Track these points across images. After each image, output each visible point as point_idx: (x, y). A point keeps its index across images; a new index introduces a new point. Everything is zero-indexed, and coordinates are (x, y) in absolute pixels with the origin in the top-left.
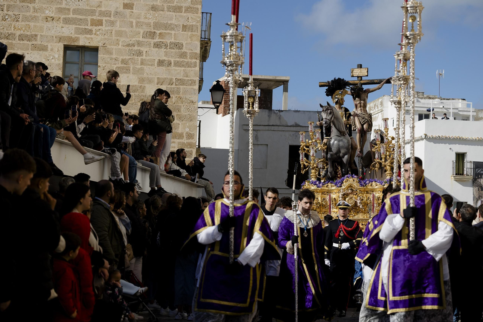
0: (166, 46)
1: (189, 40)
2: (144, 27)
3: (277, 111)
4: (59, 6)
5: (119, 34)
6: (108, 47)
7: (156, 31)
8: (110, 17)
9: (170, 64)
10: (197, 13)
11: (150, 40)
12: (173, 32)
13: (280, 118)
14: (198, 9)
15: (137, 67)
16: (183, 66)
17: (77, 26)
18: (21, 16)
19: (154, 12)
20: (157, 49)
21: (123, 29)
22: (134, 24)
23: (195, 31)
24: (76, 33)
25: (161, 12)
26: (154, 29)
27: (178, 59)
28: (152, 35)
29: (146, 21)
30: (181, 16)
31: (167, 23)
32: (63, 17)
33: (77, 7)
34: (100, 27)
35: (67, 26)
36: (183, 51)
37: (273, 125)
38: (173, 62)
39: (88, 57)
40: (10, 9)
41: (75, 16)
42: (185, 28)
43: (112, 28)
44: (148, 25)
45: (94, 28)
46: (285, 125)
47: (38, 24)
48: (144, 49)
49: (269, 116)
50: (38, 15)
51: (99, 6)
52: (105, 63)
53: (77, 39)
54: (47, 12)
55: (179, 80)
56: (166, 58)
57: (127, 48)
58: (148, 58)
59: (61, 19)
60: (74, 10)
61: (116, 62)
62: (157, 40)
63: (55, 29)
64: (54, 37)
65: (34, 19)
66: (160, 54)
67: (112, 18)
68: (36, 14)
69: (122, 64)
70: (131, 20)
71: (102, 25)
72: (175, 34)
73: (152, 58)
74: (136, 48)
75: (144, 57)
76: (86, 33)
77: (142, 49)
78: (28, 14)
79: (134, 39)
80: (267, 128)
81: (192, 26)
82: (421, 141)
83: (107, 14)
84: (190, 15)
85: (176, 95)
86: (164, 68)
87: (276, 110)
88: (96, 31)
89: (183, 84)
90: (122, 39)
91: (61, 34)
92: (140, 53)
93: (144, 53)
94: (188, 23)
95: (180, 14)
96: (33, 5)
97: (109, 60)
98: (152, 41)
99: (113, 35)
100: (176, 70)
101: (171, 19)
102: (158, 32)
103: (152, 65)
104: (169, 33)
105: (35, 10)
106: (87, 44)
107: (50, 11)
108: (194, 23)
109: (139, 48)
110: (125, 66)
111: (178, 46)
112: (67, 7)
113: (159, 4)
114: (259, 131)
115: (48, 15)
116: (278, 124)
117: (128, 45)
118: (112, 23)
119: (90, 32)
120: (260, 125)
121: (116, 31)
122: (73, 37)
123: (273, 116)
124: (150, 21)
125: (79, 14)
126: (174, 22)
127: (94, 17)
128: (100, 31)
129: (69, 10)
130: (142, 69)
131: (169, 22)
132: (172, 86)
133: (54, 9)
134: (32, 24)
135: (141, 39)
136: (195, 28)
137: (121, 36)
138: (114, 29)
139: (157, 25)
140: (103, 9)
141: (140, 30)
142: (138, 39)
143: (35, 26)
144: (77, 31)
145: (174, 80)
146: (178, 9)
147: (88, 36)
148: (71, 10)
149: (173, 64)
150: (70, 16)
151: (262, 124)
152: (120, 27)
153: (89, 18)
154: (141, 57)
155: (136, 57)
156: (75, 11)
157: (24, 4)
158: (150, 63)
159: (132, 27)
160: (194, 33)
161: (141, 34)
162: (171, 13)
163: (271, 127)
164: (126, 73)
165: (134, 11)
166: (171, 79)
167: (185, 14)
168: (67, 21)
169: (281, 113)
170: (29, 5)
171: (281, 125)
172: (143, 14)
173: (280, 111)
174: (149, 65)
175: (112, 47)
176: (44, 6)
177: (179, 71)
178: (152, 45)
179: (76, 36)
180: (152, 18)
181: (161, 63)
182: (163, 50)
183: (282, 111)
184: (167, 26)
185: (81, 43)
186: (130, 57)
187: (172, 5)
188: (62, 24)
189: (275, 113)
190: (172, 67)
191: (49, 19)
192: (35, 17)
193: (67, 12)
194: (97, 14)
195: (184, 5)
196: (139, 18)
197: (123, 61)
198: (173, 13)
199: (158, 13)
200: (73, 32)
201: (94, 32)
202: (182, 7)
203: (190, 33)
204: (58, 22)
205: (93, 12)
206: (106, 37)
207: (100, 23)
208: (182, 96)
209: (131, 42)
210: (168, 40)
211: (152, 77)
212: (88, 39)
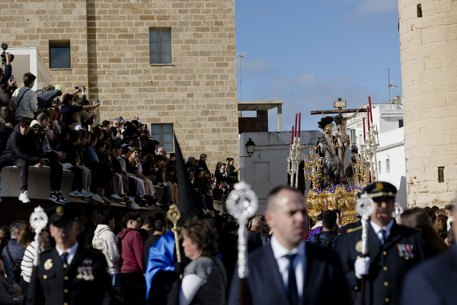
0: (216, 119)
1: (231, 114)
2: (201, 108)
3: (276, 133)
4: (146, 99)
5: (186, 114)
6: (180, 122)
7: (209, 110)
8: (179, 103)
9: (219, 131)
10: (235, 97)
11: (206, 116)
12: (220, 110)
13: (278, 139)
14: (235, 94)
15: (199, 134)
16: (228, 131)
17: (159, 111)
18: (123, 107)
19: (207, 98)
20: (211, 122)
21: (188, 111)
22: (195, 107)
23: (234, 109)
24: (158, 115)
25: (212, 98)
26: (208, 109)
27: (225, 128)
28: (207, 113)
29: (203, 104)
30: (224, 99)
31: (216, 105)
32: (149, 105)
33: (158, 99)
34: (173, 110)
35: (152, 111)
36: (227, 122)
37: (272, 145)
38: (221, 129)
39: (166, 129)
40: (116, 103)
41: (157, 105)
42: (227, 107)
43: (181, 110)
44: (204, 106)
45: (170, 111)
46: (283, 144)
47: (134, 112)
48: (202, 123)
49: (268, 137)
50: (134, 105)
51: (172, 97)
52: (178, 133)
53: (160, 119)
54: (139, 103)
55: (226, 141)
56: (217, 128)
57: (192, 123)
58: (205, 128)
59: (148, 107)
60: (156, 100)
61: (185, 132)
62: (210, 116)
63: (145, 114)
64: (145, 119)
65: (131, 108)
66: (213, 125)
67: (181, 104)
68: (132, 105)
69: (189, 133)
70: (193, 104)
71: (174, 109)
72: (221, 111)
73: (208, 128)
74: (197, 122)
75: (203, 128)
76: (165, 115)
77: (201, 122)
78: (127, 105)
79: (195, 117)
80: (267, 147)
81: (232, 105)
82: (401, 147)
83: (177, 101)
84: (230, 98)
85: (225, 151)
86: (216, 134)
87: (274, 132)
88: (171, 113)
89: (229, 143)
90: (188, 117)
91: (149, 117)
92: (200, 125)
93: (203, 125)
94: (229, 104)
95: (224, 98)
96: (130, 99)
97: (180, 131)
98: (207, 117)
99: (182, 115)
100: (224, 135)
101: (218, 102)
102: (210, 111)
103: (208, 133)
104: (217, 111)
105: (132, 103)
106: (166, 122)
107: (141, 102)
108: (233, 103)
109: (199, 122)
110: (191, 134)
111: (224, 119)
112: (152, 99)
113: (210, 93)
114: (261, 151)
115: (140, 105)
116: (277, 144)
117: (192, 121)
118: (181, 107)
119: (167, 114)
120: (261, 146)
121: (183, 112)
122: (157, 118)
123: (272, 137)
124: (205, 104)
125: (159, 103)
126: (220, 103)
127: (169, 104)
128: (174, 113)
129: (153, 101)
130: (202, 136)
131: (217, 104)
132: (222, 145)
133: (143, 101)
134: (130, 112)
135: (200, 116)
136: (234, 106)
137: (187, 115)
138: (182, 111)
139: (210, 106)
140: (174, 98)
141: (199, 110)
142: (198, 116)
143: (132, 113)
144: (160, 114)
145: (223, 141)
146: (222, 95)
147: (166, 117)
148: (154, 101)
149: (221, 131)
150: (154, 105)
151: (263, 145)
152: (186, 109)
153: (166, 105)
154: (201, 128)
155: (198, 128)
156: (157, 102)
157: (124, 99)
158: (207, 131)
159: (194, 109)
160: (233, 110)
161: (200, 113)
162: (218, 98)
163: (270, 146)
164: (192, 139)
165: (194, 98)
166: (221, 141)
167: (227, 98)
168: (152, 108)
169: (279, 135)
170: (127, 99)
171: (279, 144)
172: (200, 100)
173: (277, 132)
174: (206, 132)
175: (182, 122)
176: (137, 99)
177: (226, 135)
178: (207, 119)
179: (159, 117)
180: (206, 102)
181: (214, 131)
182: (215, 122)
183: (279, 132)
184: (216, 107)
185: (162, 122)
186: (194, 128)
187: (218, 92)
188: (149, 111)
189: (273, 134)
190: (221, 133)
191: (140, 107)
192: (131, 107)
193: (151, 102)
194: (171, 102)
195: (226, 92)
196: (198, 103)
197: (190, 131)
198: (219, 98)
199: (210, 98)
200: (156, 115)
201: (170, 114)
202: (225, 93)
203: (231, 110)
204: (147, 109)
205: (168, 101)
206: (178, 116)
207: (173, 108)
208: (229, 151)
209: (193, 119)
210: (217, 116)
211: (209, 140)
212: (166, 118)
